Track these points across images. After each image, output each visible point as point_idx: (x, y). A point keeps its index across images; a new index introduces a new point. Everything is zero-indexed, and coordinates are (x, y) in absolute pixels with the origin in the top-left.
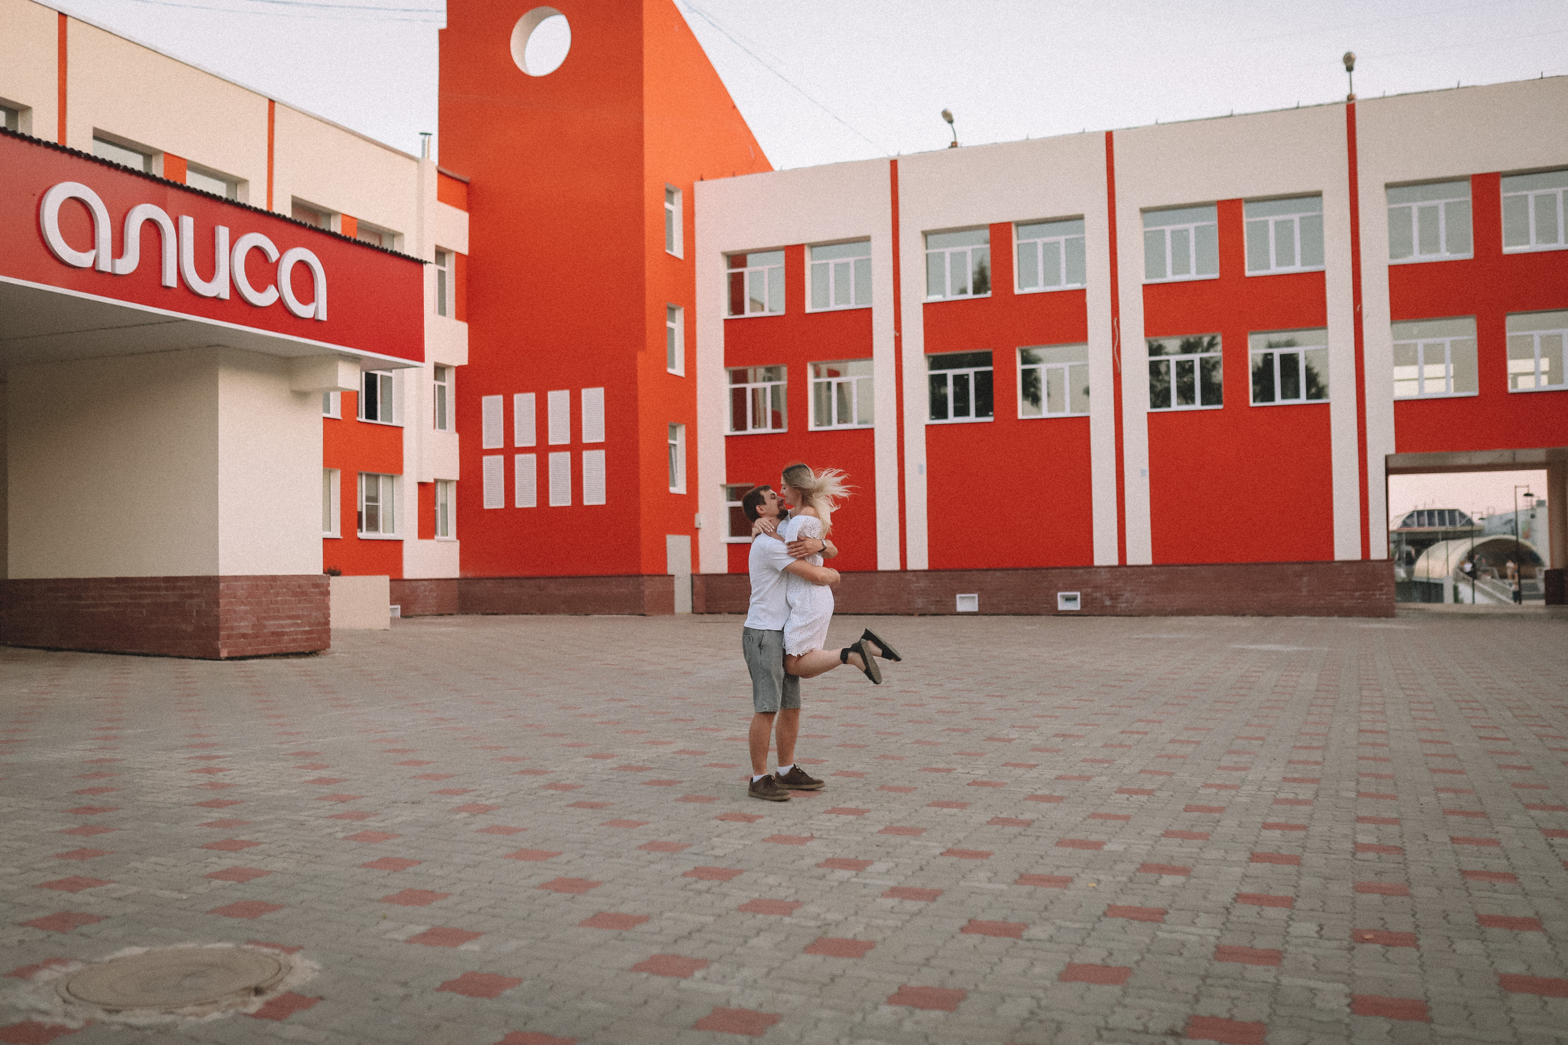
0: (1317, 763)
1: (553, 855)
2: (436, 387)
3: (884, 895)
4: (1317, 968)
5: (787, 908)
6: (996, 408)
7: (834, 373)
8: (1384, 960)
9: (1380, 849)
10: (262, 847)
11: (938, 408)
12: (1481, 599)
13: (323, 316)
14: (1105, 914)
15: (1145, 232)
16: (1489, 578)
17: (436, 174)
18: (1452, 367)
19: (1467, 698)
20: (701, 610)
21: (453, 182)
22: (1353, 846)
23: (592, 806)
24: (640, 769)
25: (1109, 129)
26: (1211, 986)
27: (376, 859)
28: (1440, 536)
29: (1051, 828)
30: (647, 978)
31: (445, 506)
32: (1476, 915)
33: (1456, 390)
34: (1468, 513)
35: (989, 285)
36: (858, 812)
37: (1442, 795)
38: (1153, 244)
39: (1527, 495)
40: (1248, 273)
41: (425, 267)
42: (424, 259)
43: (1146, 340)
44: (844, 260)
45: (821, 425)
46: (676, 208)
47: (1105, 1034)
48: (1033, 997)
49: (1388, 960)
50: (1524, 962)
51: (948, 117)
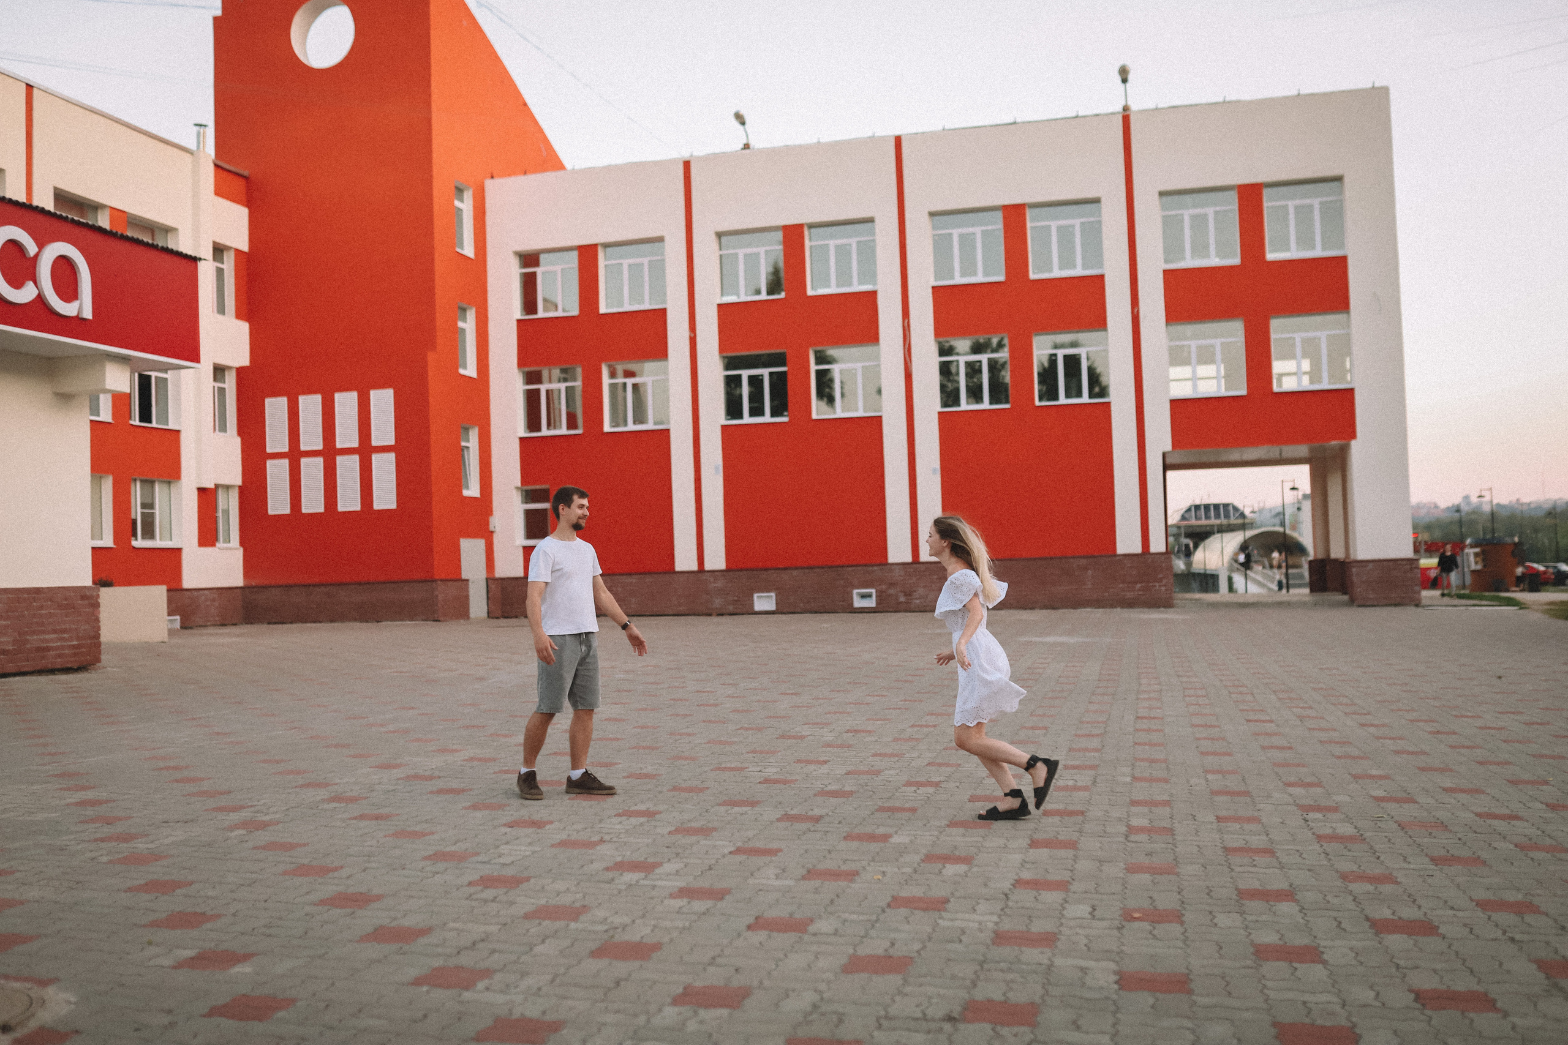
0: (1096, 750)
1: (336, 869)
2: (216, 389)
3: (672, 896)
4: (1089, 949)
5: (574, 913)
6: (790, 408)
7: (629, 374)
8: (1151, 936)
9: (1150, 830)
10: (17, 875)
11: (733, 408)
12: (1253, 589)
13: (88, 314)
14: (889, 905)
15: (934, 235)
16: (1260, 568)
17: (212, 167)
18: (1222, 367)
19: (1236, 683)
20: (497, 615)
21: (231, 177)
22: (1126, 829)
23: (377, 818)
24: (430, 778)
25: (897, 133)
26: (989, 970)
27: (142, 882)
28: (1216, 530)
29: (840, 822)
30: (428, 992)
31: (226, 512)
32: (1236, 889)
33: (1227, 389)
34: (1240, 506)
35: (783, 287)
36: (649, 814)
37: (1210, 777)
38: (941, 246)
39: (1293, 489)
40: (1032, 276)
41: (201, 265)
42: (198, 256)
43: (936, 341)
44: (638, 260)
45: (617, 425)
46: (466, 206)
47: (885, 1023)
48: (816, 991)
49: (1154, 936)
50: (1278, 932)
51: (740, 119)
